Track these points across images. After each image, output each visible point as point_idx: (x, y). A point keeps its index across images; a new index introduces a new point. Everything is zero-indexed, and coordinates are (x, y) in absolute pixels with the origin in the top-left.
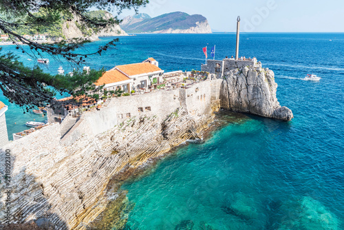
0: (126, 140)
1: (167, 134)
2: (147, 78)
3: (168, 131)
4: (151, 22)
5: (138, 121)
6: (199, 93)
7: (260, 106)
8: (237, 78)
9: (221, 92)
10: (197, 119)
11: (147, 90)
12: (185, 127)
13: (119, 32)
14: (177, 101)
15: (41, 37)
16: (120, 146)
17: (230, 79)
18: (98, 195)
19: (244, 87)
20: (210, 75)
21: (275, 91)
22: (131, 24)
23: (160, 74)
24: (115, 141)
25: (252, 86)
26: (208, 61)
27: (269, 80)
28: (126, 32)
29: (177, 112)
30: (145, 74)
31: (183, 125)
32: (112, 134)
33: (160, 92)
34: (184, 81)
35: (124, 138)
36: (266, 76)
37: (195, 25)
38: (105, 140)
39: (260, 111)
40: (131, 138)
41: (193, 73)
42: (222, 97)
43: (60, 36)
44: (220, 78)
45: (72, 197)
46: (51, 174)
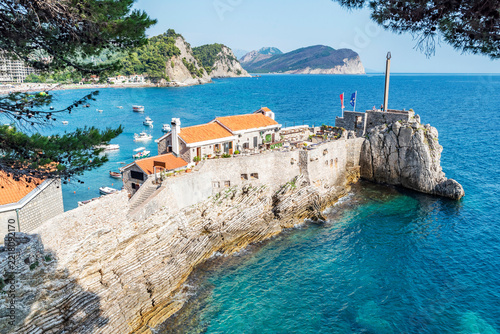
0: (221, 216)
1: (279, 212)
2: (257, 134)
3: (281, 207)
4: (283, 58)
5: (240, 192)
6: (328, 157)
7: (416, 177)
8: (385, 137)
9: (362, 155)
10: (323, 192)
11: (257, 150)
12: (305, 203)
13: (239, 72)
14: (296, 167)
15: (139, 78)
16: (212, 225)
17: (375, 139)
18: (173, 288)
19: (394, 149)
20: (345, 133)
21: (438, 157)
22: (255, 61)
23: (276, 130)
24: (207, 217)
25: (405, 149)
26: (345, 113)
27: (430, 142)
28: (249, 72)
29: (294, 181)
30: (255, 129)
31: (302, 200)
32: (205, 208)
33: (272, 154)
34: (310, 139)
35: (219, 214)
36: (426, 135)
37: (342, 64)
38: (194, 216)
39: (416, 184)
40: (228, 214)
41: (323, 128)
42: (363, 163)
43: (163, 77)
44: (360, 136)
45: (137, 290)
46: (113, 256)
